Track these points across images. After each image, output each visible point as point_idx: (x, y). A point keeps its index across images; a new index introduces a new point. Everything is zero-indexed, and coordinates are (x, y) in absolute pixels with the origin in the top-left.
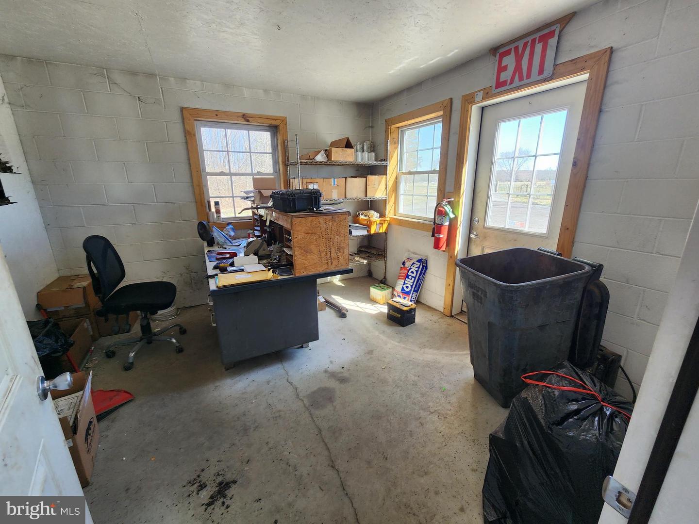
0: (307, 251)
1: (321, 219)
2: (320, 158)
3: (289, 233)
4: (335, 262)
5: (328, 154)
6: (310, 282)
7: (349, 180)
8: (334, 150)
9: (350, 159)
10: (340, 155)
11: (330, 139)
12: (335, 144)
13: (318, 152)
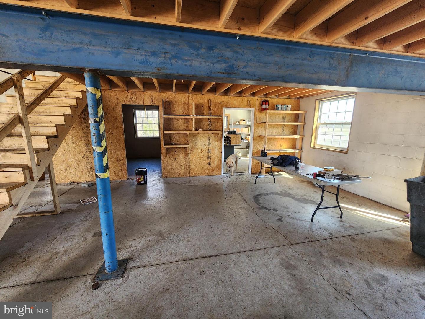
0: (233, 141)
1: (236, 135)
2: (237, 123)
3: (230, 138)
4: (238, 143)
5: (239, 123)
6: (233, 146)
7: (244, 128)
8: (241, 122)
9: (245, 124)
10: (243, 123)
11: (240, 119)
12: (241, 120)
13: (237, 122)
